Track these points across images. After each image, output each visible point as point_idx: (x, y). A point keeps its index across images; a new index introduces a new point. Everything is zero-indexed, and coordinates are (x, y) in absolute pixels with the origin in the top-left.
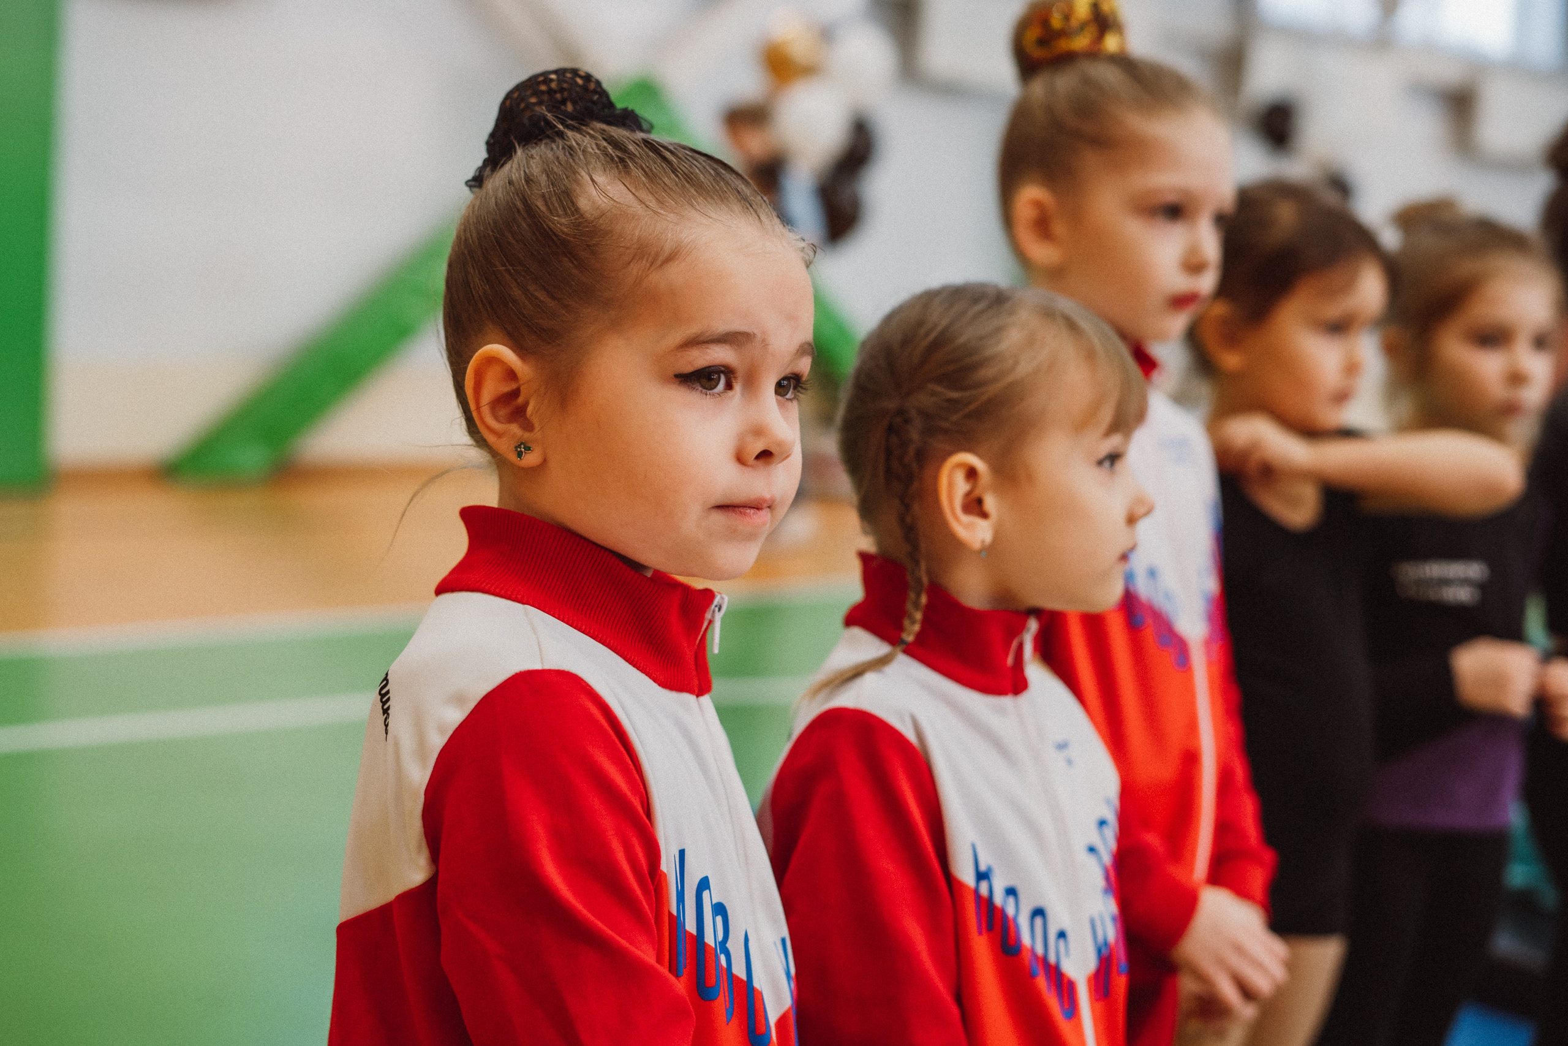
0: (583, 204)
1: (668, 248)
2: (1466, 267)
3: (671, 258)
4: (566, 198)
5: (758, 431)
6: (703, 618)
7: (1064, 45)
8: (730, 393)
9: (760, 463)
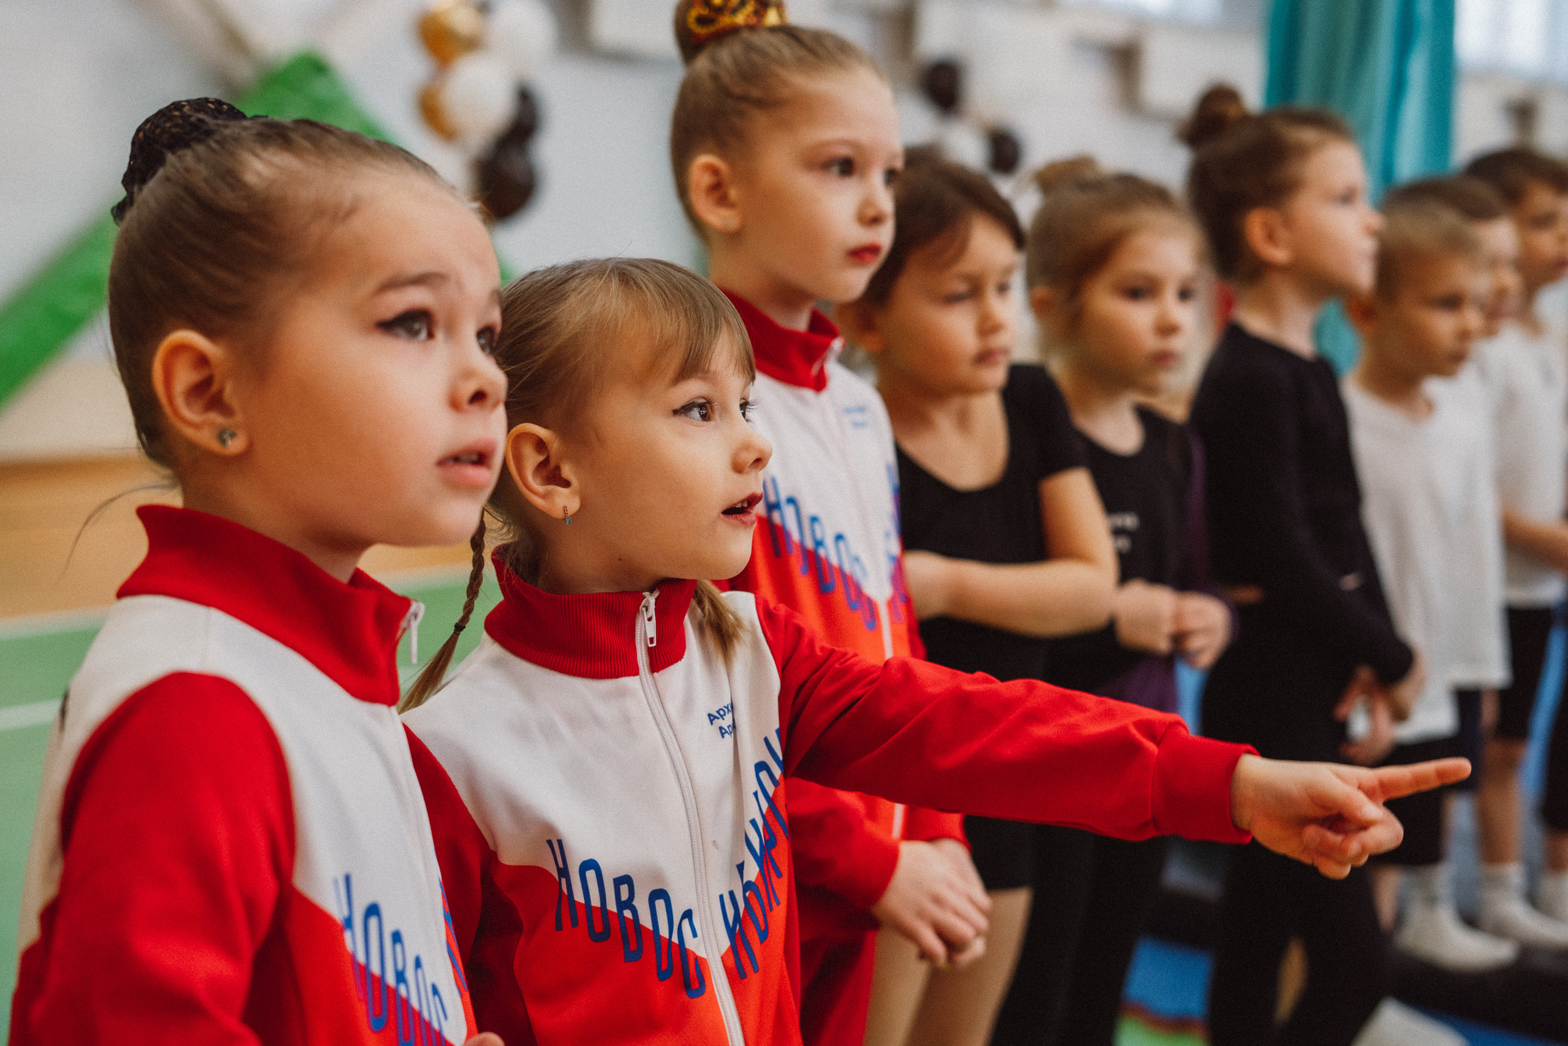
0: (250, 178)
1: (347, 204)
2: (1114, 221)
3: (352, 211)
4: (231, 177)
5: (468, 374)
6: (398, 627)
7: (726, 20)
8: (432, 343)
9: (475, 408)
